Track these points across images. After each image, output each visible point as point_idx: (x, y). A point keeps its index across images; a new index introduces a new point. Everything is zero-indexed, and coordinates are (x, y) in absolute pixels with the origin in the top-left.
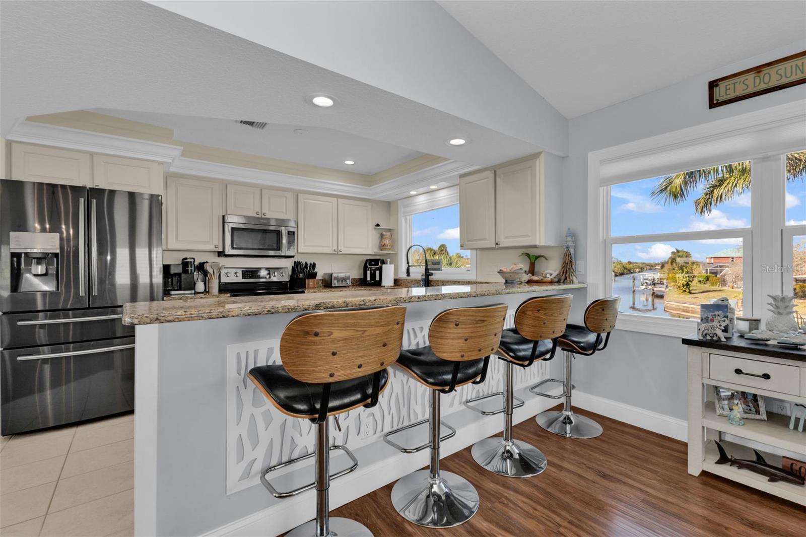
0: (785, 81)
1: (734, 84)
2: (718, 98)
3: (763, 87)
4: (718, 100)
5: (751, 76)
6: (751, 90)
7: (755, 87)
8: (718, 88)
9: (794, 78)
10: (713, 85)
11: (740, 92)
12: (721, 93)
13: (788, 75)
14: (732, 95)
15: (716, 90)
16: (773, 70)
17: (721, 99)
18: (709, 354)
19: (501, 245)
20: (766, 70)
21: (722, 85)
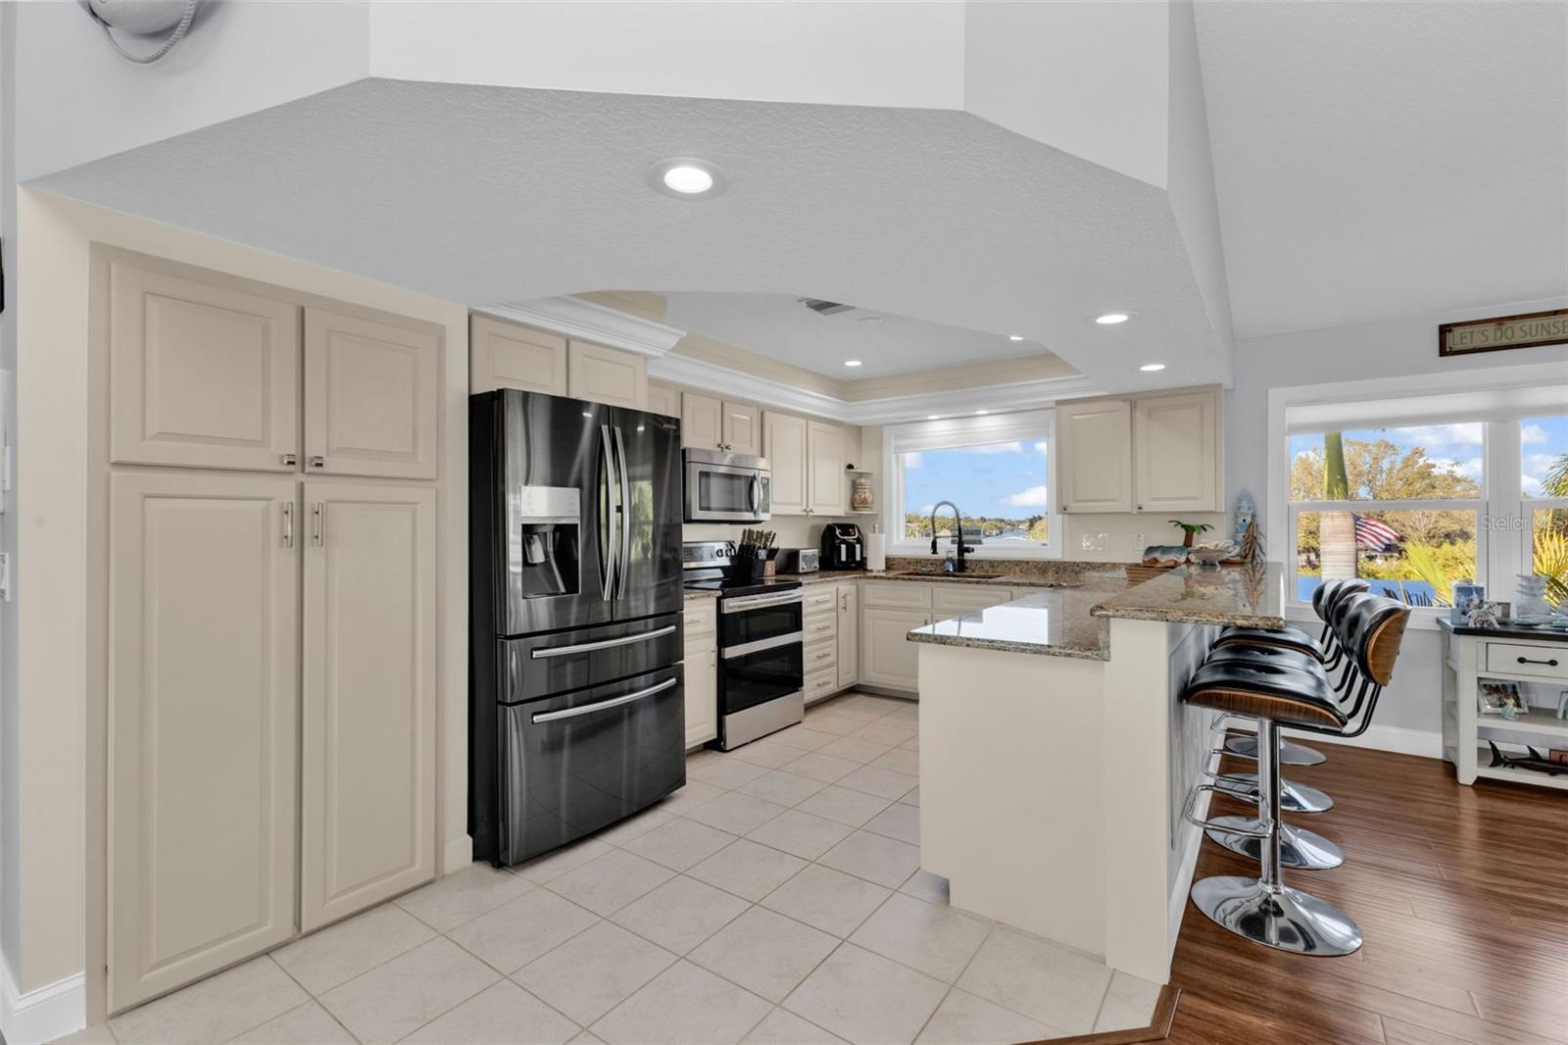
0: (1529, 339)
1: (1472, 332)
2: (1451, 345)
3: (1505, 342)
4: (1450, 348)
5: (1491, 327)
6: (1491, 343)
7: (1495, 340)
8: (1451, 334)
9: (1539, 338)
10: (1444, 330)
11: (1478, 343)
12: (1455, 340)
13: (1534, 333)
14: (1469, 346)
15: (1449, 336)
16: (1517, 325)
17: (1456, 348)
18: (1485, 645)
19: (1144, 510)
20: (1508, 324)
21: (1457, 331)
